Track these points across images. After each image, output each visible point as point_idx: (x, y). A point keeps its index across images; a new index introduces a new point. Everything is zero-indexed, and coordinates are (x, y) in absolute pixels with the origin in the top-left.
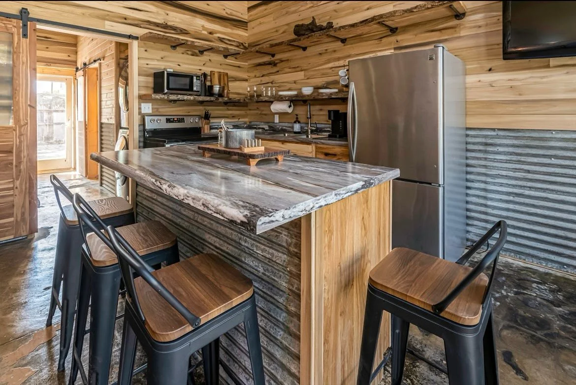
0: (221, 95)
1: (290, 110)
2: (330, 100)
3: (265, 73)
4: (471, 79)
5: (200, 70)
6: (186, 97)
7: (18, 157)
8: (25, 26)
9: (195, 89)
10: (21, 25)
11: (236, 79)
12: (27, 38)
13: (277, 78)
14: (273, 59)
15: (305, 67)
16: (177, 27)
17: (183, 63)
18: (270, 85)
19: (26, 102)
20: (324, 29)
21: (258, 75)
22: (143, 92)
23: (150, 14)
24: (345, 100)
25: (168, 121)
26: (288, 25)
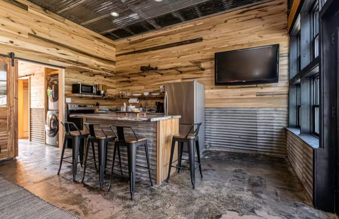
0: (104, 95)
1: (138, 102)
2: (156, 98)
3: (125, 85)
4: (207, 91)
5: (93, 83)
6: (89, 96)
7: (10, 121)
8: (13, 61)
9: (94, 92)
10: (11, 60)
11: (110, 88)
12: (14, 66)
13: (131, 88)
14: (129, 79)
15: (144, 84)
16: (83, 63)
17: (85, 80)
18: (127, 91)
19: (13, 96)
20: (154, 69)
21: (121, 86)
22: (67, 93)
23: (71, 57)
24: (163, 98)
25: (79, 106)
26: (136, 65)
